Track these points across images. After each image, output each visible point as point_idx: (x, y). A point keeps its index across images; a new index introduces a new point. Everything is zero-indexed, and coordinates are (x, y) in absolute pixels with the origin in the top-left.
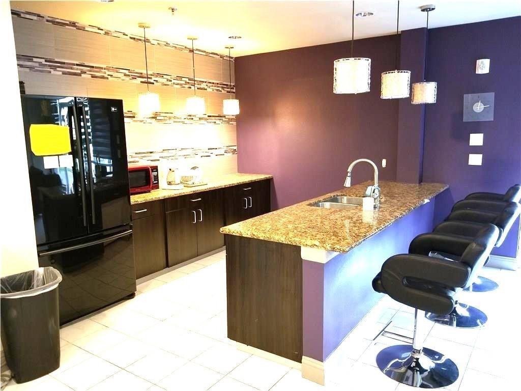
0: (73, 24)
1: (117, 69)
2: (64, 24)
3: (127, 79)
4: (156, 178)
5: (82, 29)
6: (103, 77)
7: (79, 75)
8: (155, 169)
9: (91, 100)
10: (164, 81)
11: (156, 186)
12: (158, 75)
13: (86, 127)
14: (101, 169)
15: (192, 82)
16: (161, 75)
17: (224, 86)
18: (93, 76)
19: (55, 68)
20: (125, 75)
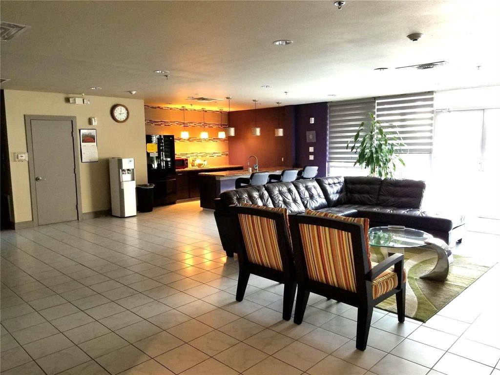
0: (159, 107)
1: (174, 122)
2: (155, 108)
3: (178, 125)
4: (187, 163)
5: (162, 108)
6: (168, 125)
7: (160, 125)
8: (187, 160)
9: (164, 136)
10: (193, 125)
11: (187, 167)
12: (190, 123)
13: (162, 143)
14: (167, 162)
15: (205, 125)
16: (192, 123)
17: (221, 125)
18: (165, 125)
19: (152, 123)
20: (177, 124)
